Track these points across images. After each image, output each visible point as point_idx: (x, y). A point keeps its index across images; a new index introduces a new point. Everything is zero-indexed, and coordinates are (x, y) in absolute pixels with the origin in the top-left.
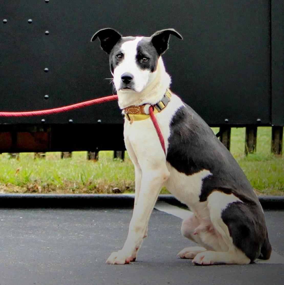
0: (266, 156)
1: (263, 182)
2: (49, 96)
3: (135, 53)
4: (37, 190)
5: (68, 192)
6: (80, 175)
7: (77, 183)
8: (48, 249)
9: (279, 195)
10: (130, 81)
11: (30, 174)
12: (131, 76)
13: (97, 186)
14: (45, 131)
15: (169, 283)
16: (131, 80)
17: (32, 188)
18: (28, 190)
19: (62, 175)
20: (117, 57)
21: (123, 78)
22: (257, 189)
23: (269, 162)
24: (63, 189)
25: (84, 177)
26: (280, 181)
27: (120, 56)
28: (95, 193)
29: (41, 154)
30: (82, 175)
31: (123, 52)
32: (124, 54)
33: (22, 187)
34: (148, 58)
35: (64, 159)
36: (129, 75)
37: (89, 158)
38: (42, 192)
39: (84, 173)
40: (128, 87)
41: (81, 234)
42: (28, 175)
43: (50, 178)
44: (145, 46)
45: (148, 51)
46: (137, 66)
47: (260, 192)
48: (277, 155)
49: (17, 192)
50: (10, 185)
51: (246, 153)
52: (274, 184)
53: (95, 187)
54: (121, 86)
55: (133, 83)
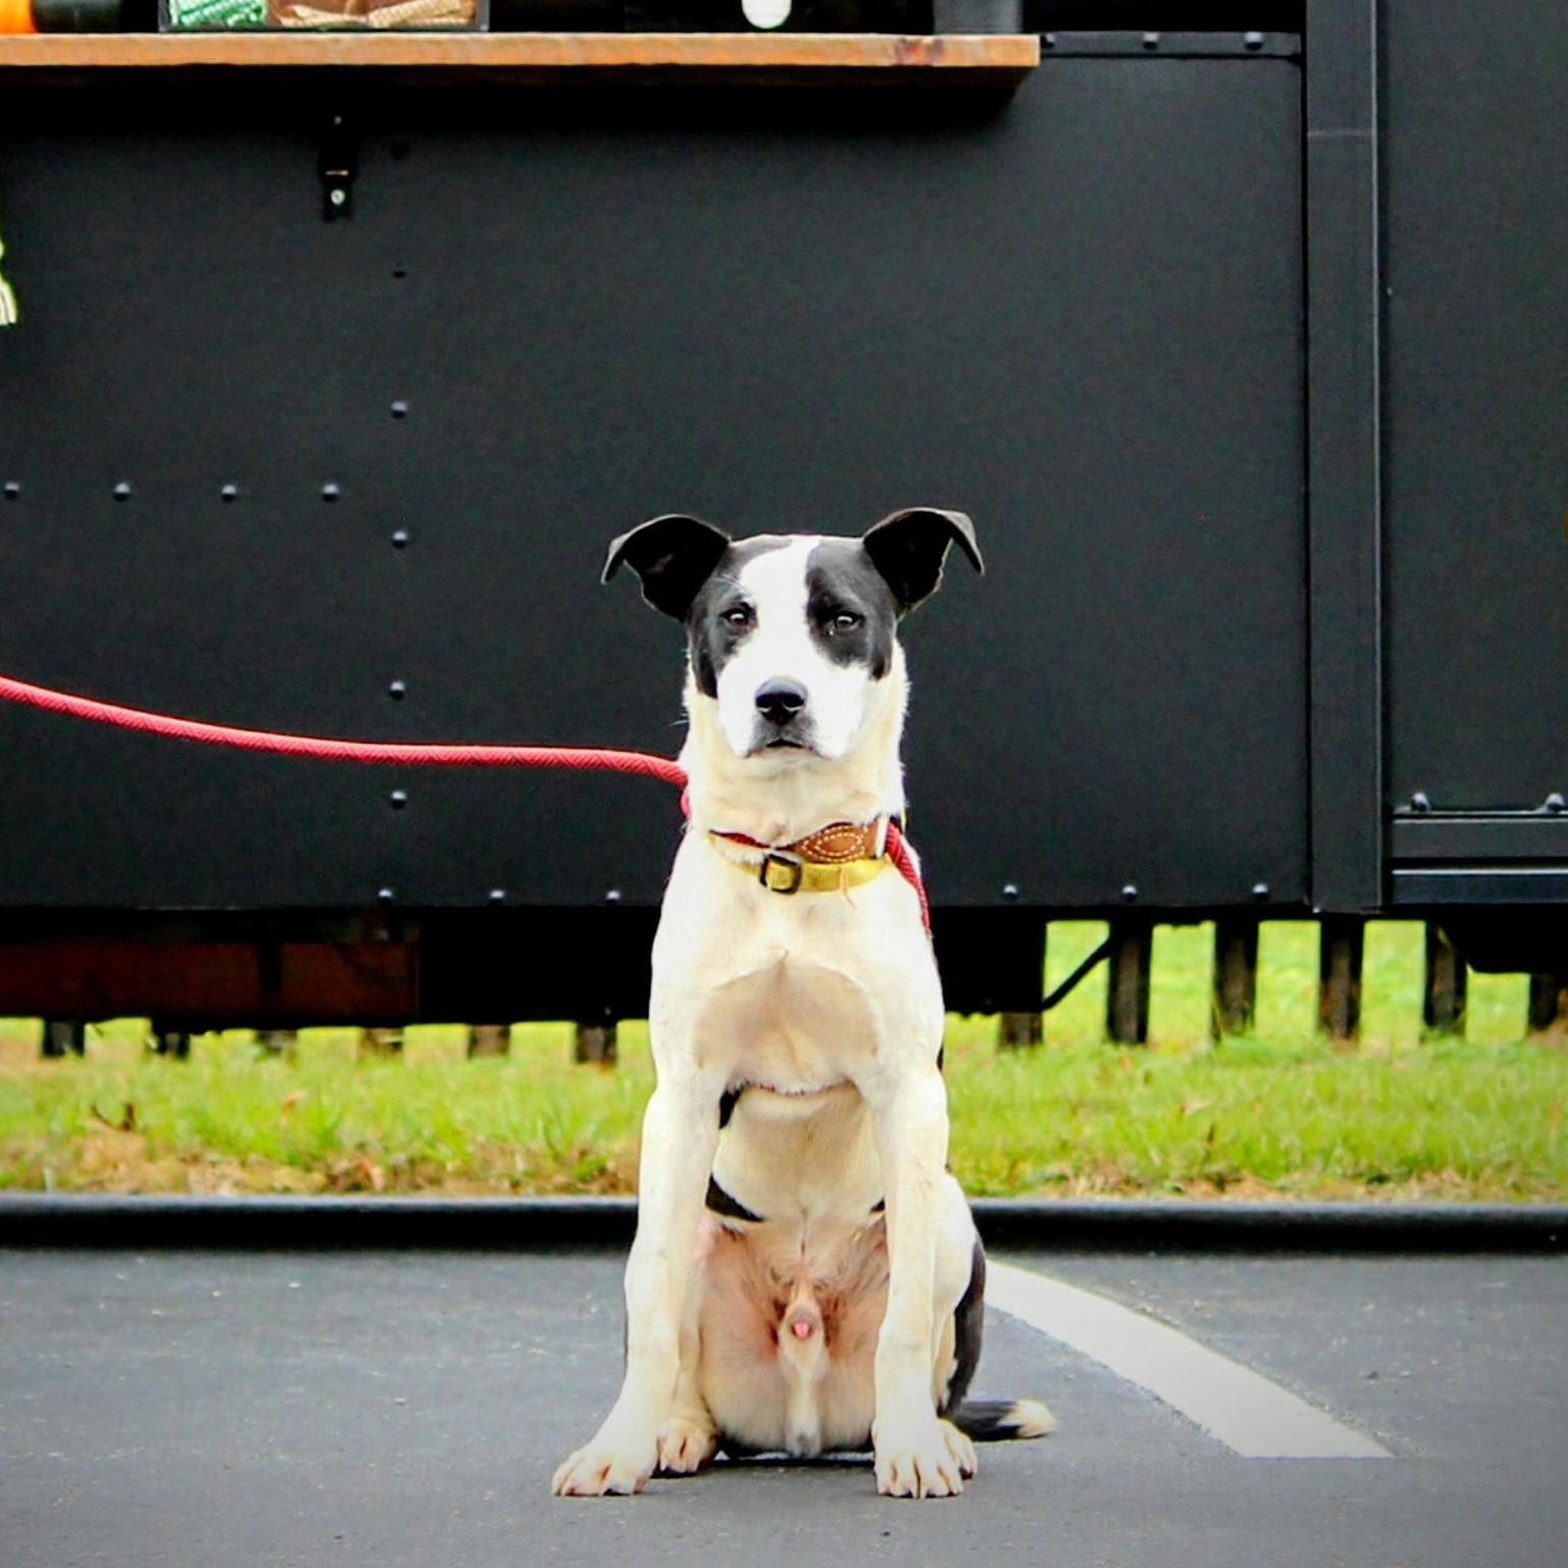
0: (1296, 1047)
1: (1282, 1147)
2: (409, 794)
3: (803, 596)
4: (365, 1182)
5: (495, 1190)
6: (540, 1125)
7: (530, 1155)
8: (401, 1404)
9: (1349, 1198)
10: (796, 712)
11: (340, 1118)
12: (800, 692)
13: (610, 1165)
14: (396, 938)
15: (887, 1534)
16: (798, 708)
17: (347, 1174)
18: (333, 1181)
19: (468, 1123)
20: (725, 621)
21: (762, 701)
22: (1256, 1173)
23: (1308, 1068)
24: (470, 1180)
25: (556, 1132)
26: (1353, 1141)
27: (739, 616)
28: (604, 1192)
29: (386, 1037)
30: (548, 1123)
31: (746, 600)
32: (756, 607)
33: (308, 1169)
34: (858, 618)
35: (478, 1061)
36: (791, 688)
37: (582, 1056)
38: (386, 1190)
39: (558, 1114)
40: (788, 738)
41: (539, 1345)
42: (329, 1122)
43: (418, 1133)
44: (838, 567)
45: (856, 586)
46: (818, 652)
47: (1270, 1189)
48: (1341, 1042)
49: (287, 1190)
50: (260, 1163)
51: (1216, 1036)
52: (1326, 1154)
53: (603, 1171)
54: (756, 737)
55: (809, 722)
